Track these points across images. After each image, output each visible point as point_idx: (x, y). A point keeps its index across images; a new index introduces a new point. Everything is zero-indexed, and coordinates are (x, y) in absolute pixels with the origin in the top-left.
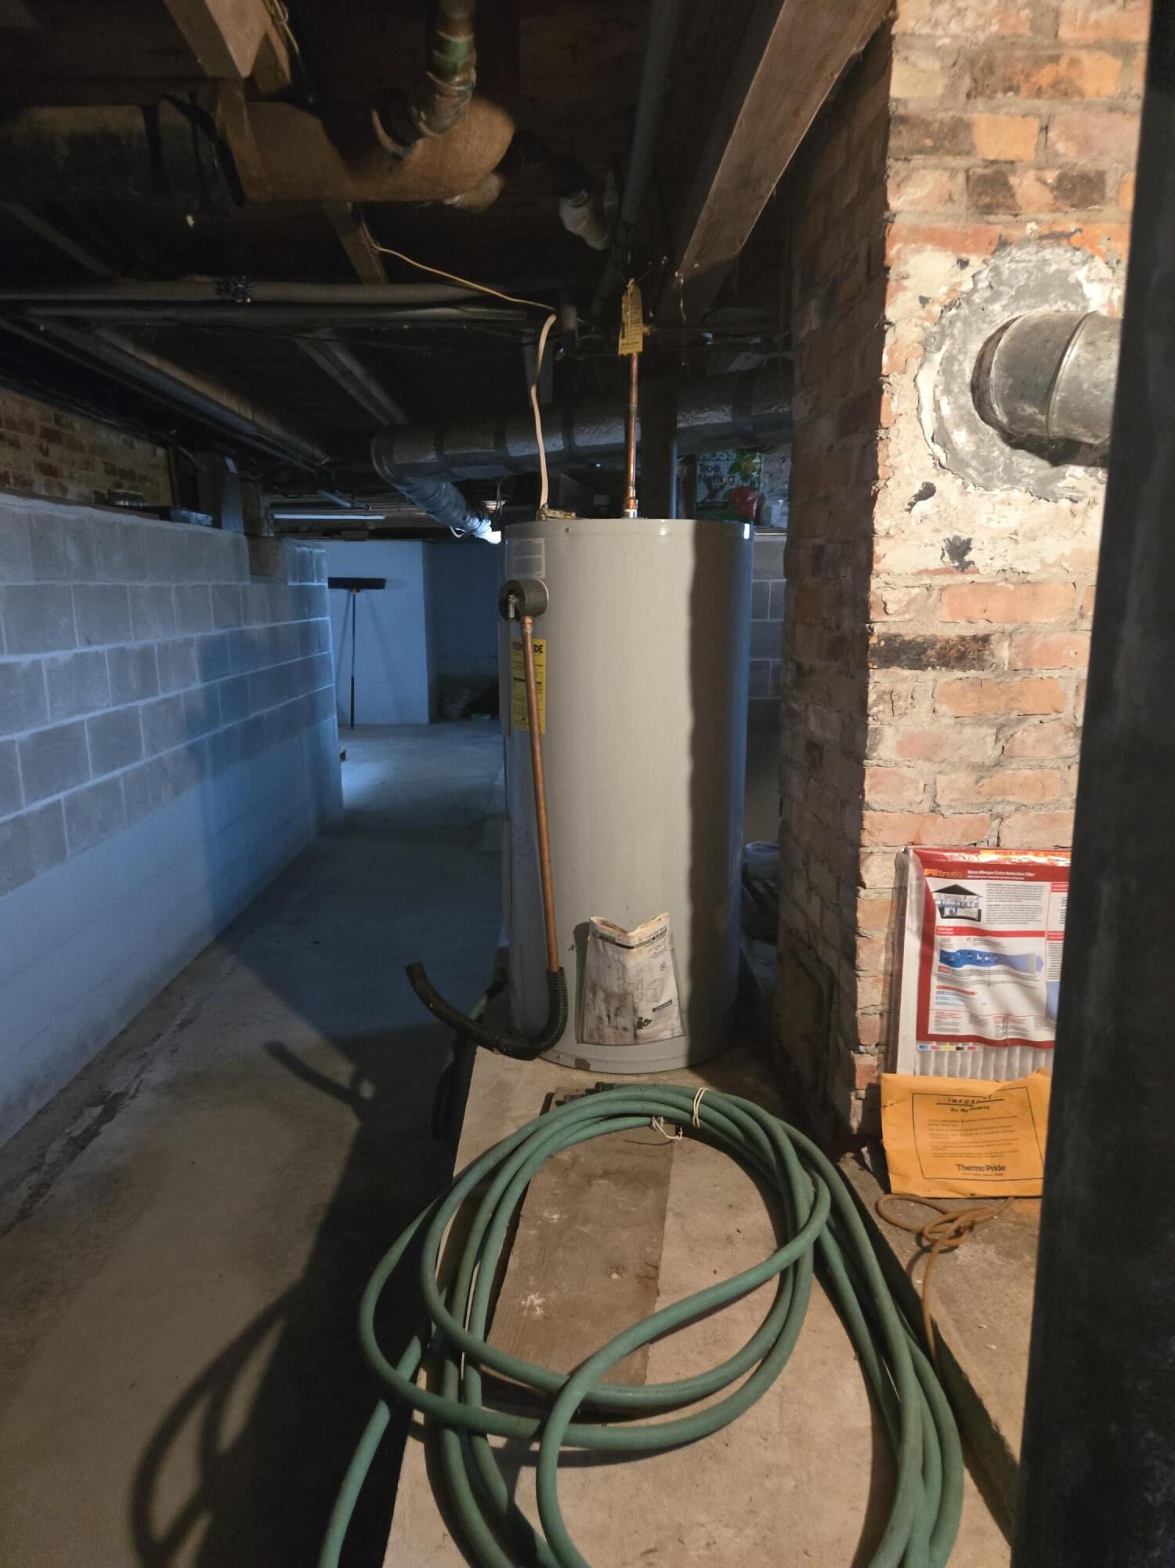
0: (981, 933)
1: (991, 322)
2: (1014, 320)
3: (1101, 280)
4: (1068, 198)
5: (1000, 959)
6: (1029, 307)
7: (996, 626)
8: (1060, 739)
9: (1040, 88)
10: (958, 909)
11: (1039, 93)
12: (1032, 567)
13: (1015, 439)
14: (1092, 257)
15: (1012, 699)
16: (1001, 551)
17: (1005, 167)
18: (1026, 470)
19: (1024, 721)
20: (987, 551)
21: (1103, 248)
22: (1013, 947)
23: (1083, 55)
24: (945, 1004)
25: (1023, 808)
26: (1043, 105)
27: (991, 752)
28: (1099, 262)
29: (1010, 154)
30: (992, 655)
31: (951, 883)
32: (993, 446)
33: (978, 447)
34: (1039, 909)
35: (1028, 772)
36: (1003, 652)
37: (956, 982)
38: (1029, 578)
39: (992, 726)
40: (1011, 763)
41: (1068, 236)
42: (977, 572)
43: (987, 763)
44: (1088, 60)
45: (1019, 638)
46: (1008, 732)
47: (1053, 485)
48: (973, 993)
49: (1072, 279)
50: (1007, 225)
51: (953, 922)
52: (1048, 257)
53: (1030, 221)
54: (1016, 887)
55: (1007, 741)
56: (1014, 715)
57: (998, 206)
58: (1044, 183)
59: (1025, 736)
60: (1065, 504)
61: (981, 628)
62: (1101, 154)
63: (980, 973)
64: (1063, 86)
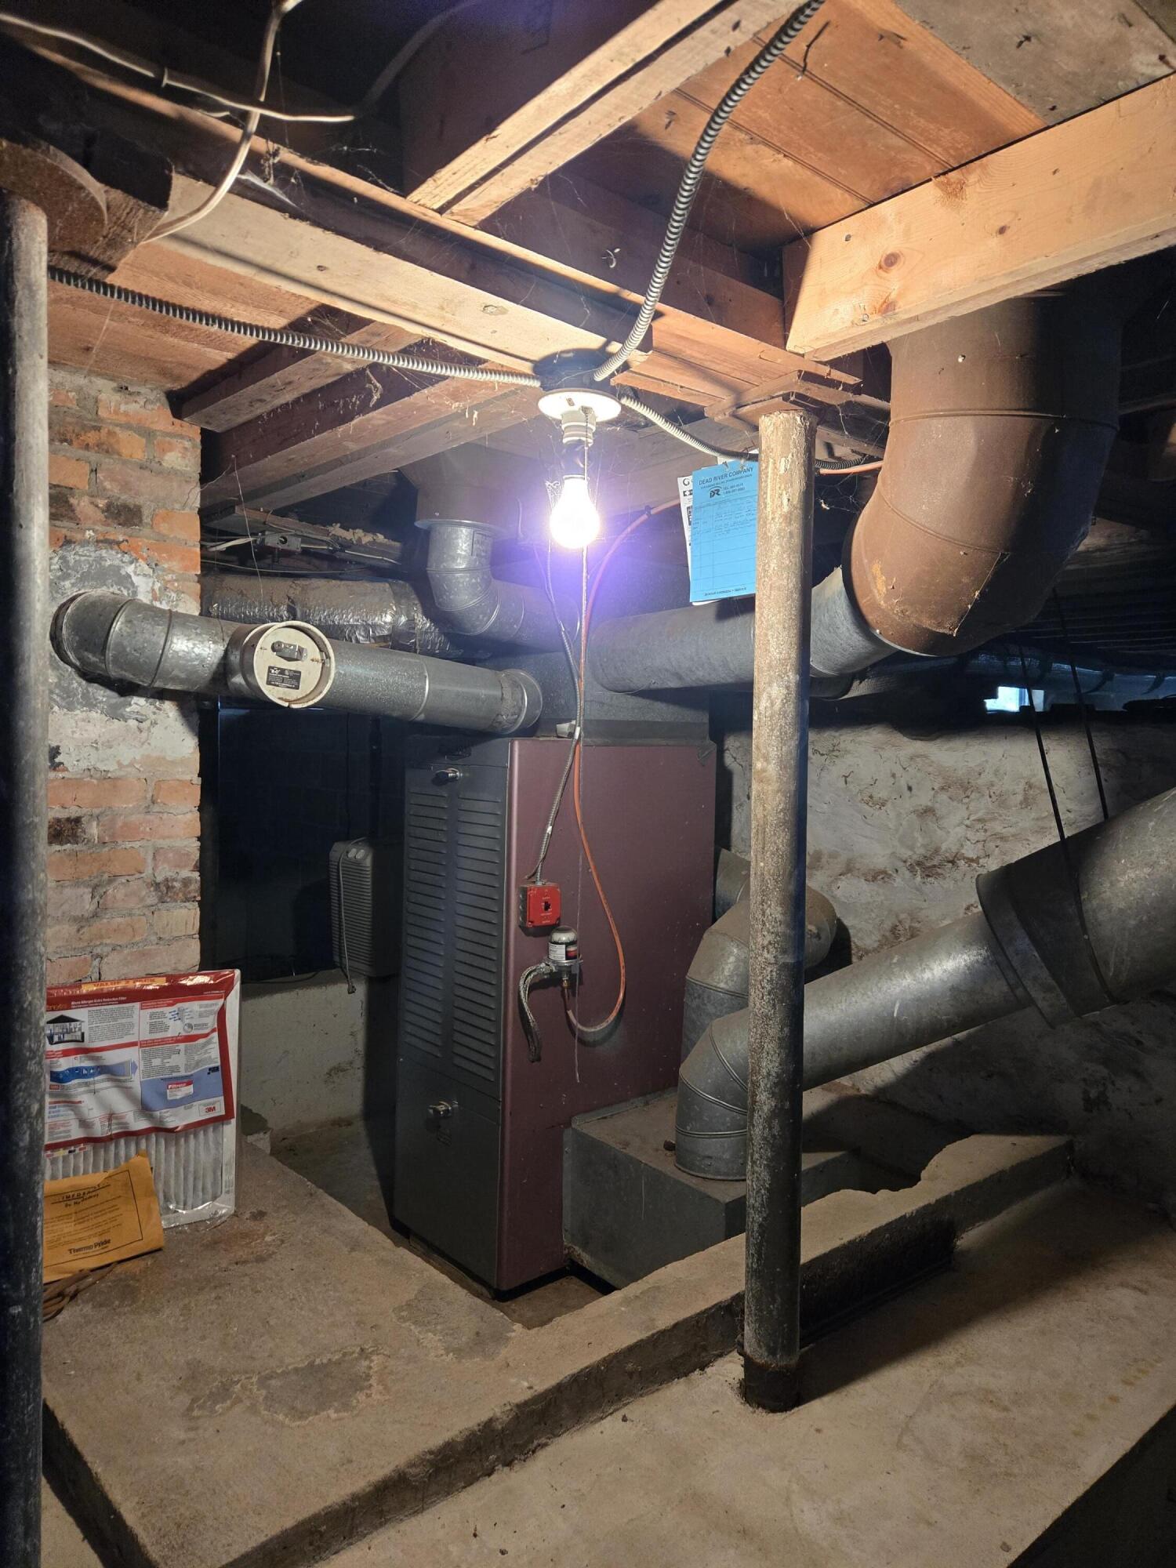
0: (86, 1051)
1: (63, 594)
2: (80, 595)
3: (145, 575)
4: (116, 519)
5: (103, 1069)
6: (92, 587)
7: (85, 811)
8: (144, 893)
9: (88, 445)
10: (66, 1035)
11: (87, 447)
12: (112, 767)
13: (89, 675)
14: (137, 560)
15: (103, 865)
16: (86, 755)
17: (65, 491)
18: (101, 698)
19: (115, 880)
20: (73, 755)
21: (145, 555)
22: (111, 1058)
23: (117, 430)
24: (58, 1116)
25: (118, 948)
26: (93, 456)
27: (89, 906)
28: (142, 562)
29: (70, 482)
30: (84, 832)
31: (57, 1014)
32: (72, 680)
33: (60, 680)
34: (132, 1025)
35: (120, 920)
36: (94, 830)
37: (66, 1096)
38: (109, 775)
39: (88, 886)
40: (105, 914)
41: (118, 543)
42: (67, 770)
43: (86, 915)
44: (122, 435)
45: (104, 819)
46: (101, 891)
47: (122, 710)
48: (80, 1102)
49: (123, 572)
50: (70, 529)
51: (62, 1047)
52: (104, 555)
53: (89, 530)
54: (112, 1010)
55: (101, 897)
56: (106, 876)
57: (62, 516)
58: (97, 506)
59: (116, 892)
60: (132, 723)
61: (73, 812)
62: (137, 494)
63: (87, 1085)
64: (105, 447)
